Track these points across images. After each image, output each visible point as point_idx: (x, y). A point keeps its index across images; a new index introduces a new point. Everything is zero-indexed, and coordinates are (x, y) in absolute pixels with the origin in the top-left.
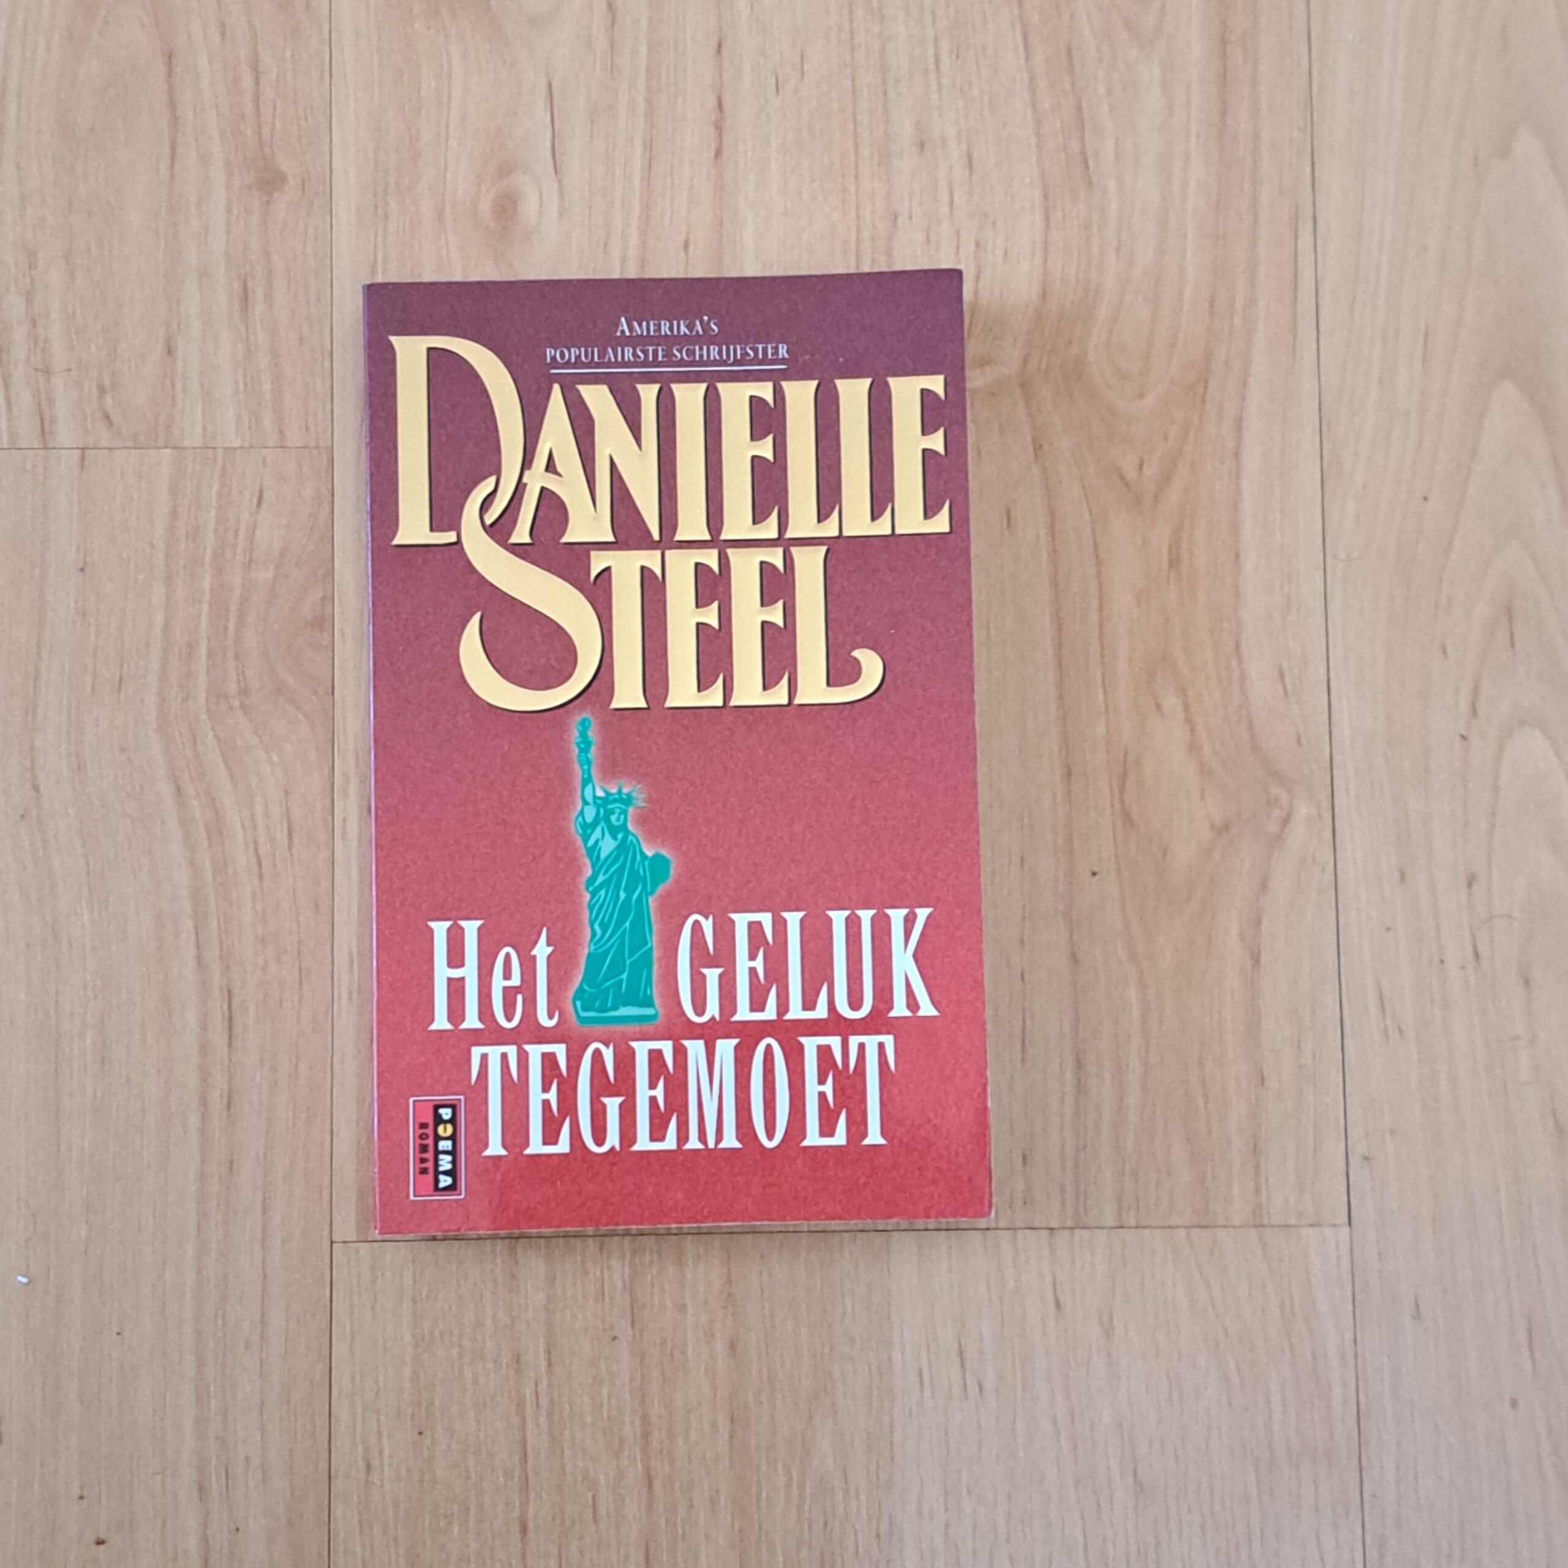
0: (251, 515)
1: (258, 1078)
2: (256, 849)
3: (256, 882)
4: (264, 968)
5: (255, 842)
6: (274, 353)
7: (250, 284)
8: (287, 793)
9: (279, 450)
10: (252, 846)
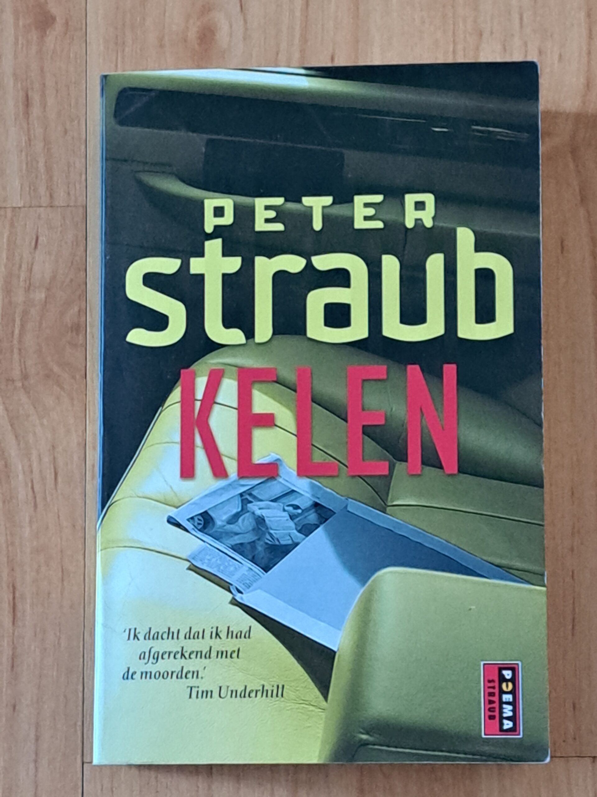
0: (30, 253)
1: (33, 648)
2: (32, 488)
3: (32, 509)
4: (38, 571)
5: (32, 482)
6: (47, 142)
7: (30, 94)
8: (53, 447)
9: (49, 209)
10: (30, 485)
